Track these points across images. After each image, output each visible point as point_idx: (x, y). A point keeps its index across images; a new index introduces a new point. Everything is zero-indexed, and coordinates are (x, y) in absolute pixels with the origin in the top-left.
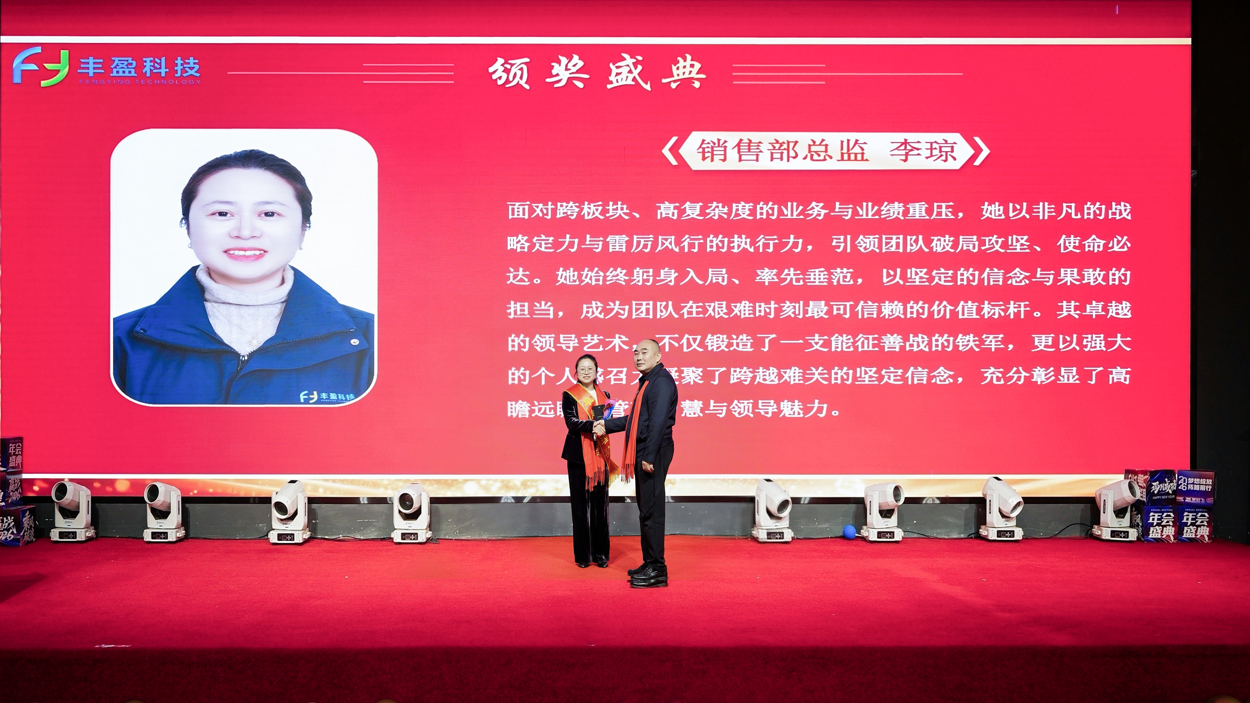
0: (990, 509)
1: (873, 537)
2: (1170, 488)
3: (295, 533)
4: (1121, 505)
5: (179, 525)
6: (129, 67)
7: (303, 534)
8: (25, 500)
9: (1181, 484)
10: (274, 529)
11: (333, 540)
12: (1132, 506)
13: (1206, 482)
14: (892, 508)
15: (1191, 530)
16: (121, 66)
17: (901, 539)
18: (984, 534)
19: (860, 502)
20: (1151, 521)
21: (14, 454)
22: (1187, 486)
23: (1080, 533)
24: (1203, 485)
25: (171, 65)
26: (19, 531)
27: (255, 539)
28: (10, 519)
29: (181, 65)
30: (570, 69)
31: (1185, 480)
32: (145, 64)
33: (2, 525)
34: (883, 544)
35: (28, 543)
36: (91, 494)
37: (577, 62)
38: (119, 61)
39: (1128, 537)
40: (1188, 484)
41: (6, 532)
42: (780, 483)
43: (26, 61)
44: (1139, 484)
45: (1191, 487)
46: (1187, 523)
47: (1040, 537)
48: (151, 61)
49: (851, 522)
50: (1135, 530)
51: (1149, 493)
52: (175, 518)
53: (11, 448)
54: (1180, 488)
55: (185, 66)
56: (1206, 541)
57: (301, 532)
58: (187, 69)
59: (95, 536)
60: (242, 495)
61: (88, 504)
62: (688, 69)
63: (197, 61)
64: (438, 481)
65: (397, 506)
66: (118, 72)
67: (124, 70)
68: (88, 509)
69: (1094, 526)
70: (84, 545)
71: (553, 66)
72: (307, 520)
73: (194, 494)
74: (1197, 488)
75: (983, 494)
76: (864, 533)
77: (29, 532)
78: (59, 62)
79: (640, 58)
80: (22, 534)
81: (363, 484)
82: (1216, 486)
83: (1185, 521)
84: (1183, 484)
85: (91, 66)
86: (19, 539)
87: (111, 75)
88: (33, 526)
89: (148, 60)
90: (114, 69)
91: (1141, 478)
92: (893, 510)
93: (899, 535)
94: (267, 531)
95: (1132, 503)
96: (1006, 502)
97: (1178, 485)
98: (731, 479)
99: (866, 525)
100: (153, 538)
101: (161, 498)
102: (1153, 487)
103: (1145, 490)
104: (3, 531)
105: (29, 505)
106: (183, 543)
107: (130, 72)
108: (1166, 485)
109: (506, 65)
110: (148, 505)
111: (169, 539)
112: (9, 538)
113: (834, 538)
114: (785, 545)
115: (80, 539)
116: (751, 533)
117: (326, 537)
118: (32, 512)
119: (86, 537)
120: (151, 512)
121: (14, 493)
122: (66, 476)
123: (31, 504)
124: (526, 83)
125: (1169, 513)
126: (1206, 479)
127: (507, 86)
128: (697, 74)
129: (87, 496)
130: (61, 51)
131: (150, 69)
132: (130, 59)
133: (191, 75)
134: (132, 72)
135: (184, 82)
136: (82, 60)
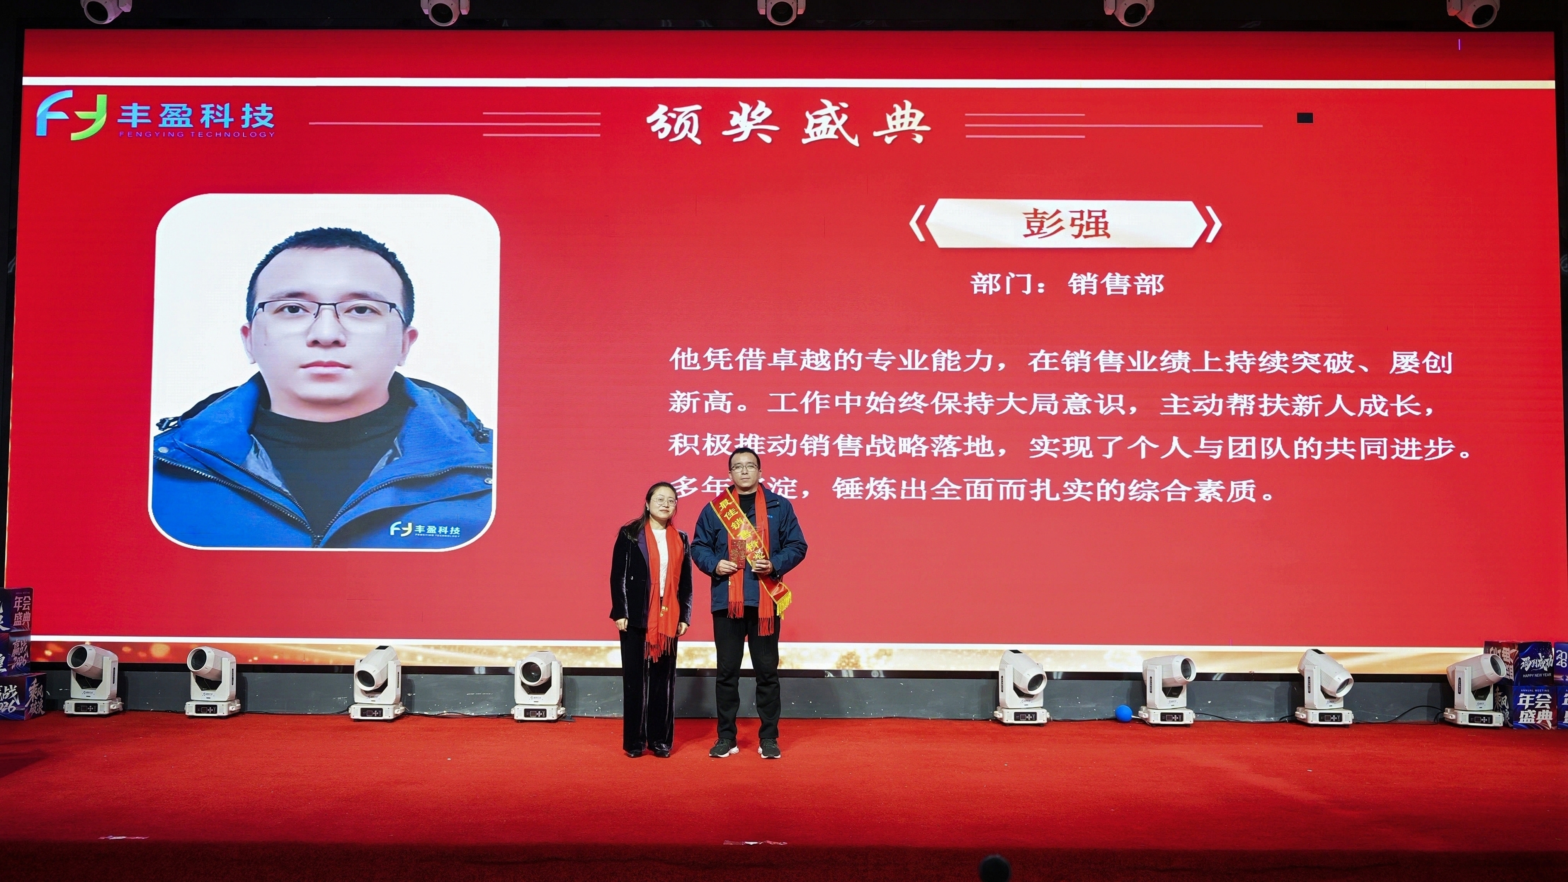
0: (1309, 687)
1: (1155, 719)
2: (1545, 665)
3: (384, 708)
4: (1481, 684)
5: (233, 697)
6: (183, 115)
7: (395, 708)
8: (34, 666)
9: (1559, 660)
11: (435, 716)
12: (1495, 685)
14: (1180, 685)
16: (173, 114)
17: (1192, 722)
18: (1301, 717)
19: (1137, 679)
20: (1521, 703)
21: (21, 610)
23: (1427, 716)
25: (236, 113)
26: (23, 702)
27: (333, 714)
28: (12, 689)
29: (250, 114)
30: (754, 119)
31: (1564, 655)
32: (203, 112)
33: (2, 695)
34: (1169, 727)
35: (35, 716)
36: (119, 660)
37: (763, 110)
38: (170, 108)
39: (1491, 722)
41: (7, 703)
42: (1030, 654)
43: (53, 108)
44: (1505, 660)
47: (1374, 722)
48: (211, 109)
49: (1125, 702)
50: (1501, 714)
51: (1518, 671)
52: (227, 687)
53: (16, 602)
54: (1557, 664)
55: (255, 114)
57: (392, 707)
58: (258, 119)
59: (121, 709)
60: (316, 662)
61: (114, 671)
62: (907, 119)
63: (270, 108)
64: (574, 649)
65: (519, 677)
66: (168, 122)
67: (176, 119)
68: (114, 679)
69: (1446, 709)
70: (108, 719)
71: (732, 115)
72: (400, 693)
73: (255, 661)
75: (1299, 670)
76: (1143, 714)
77: (36, 703)
78: (94, 109)
79: (845, 105)
80: (26, 706)
81: (475, 652)
84: (1562, 661)
85: (135, 114)
86: (24, 711)
87: (160, 126)
88: (42, 696)
89: (207, 107)
90: (164, 119)
91: (1507, 653)
92: (1181, 688)
93: (1189, 717)
94: (347, 706)
95: (1496, 682)
96: (1330, 679)
97: (1556, 661)
98: (966, 650)
99: (1145, 704)
100: (197, 712)
101: (208, 666)
102: (1523, 663)
103: (1512, 667)
104: (2, 702)
105: (38, 672)
106: (237, 718)
107: (184, 122)
108: (1539, 661)
109: (670, 114)
110: (192, 674)
111: (219, 714)
112: (11, 710)
113: (1104, 720)
114: (1039, 727)
115: (102, 713)
116: (993, 714)
117: (426, 713)
118: (41, 681)
119: (110, 710)
120: (196, 681)
121: (19, 658)
122: (87, 639)
123: (41, 671)
124: (696, 137)
125: (1544, 695)
127: (672, 140)
128: (919, 125)
129: (113, 662)
130: (98, 96)
131: (210, 118)
132: (184, 106)
133: (263, 126)
134: (186, 122)
135: (253, 134)
136: (124, 108)
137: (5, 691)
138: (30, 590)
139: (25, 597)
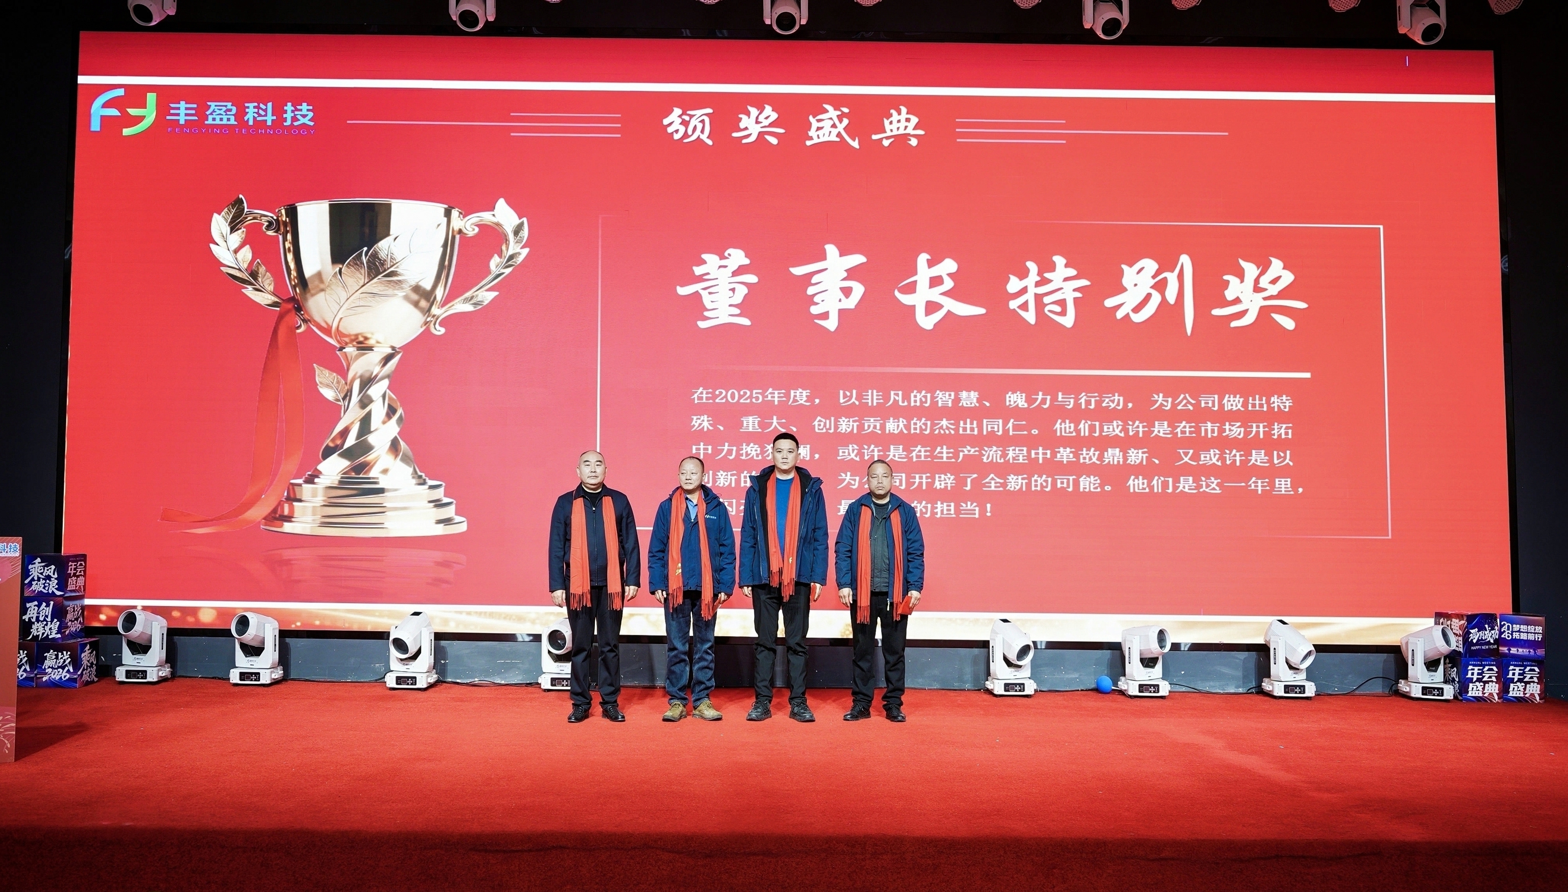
0: (1275, 659)
1: (1134, 691)
2: (1491, 637)
3: (418, 676)
4: (1433, 655)
5: (276, 665)
6: (228, 113)
7: (428, 677)
8: (87, 631)
9: (1504, 631)
10: (392, 671)
11: (467, 684)
12: (1446, 657)
13: (1535, 629)
14: (1156, 656)
15: (1518, 688)
16: (218, 112)
17: (1168, 694)
18: (1268, 689)
19: (1116, 647)
20: (1469, 676)
21: (75, 575)
22: (1512, 635)
23: (1383, 688)
24: (1531, 633)
25: (279, 112)
26: (76, 669)
27: (370, 681)
28: (66, 656)
29: (292, 112)
30: (761, 122)
31: (1508, 626)
32: (247, 110)
33: (56, 662)
34: (1146, 698)
35: (88, 683)
36: (168, 624)
37: (770, 114)
38: (216, 106)
39: (1442, 695)
40: (1512, 632)
41: (61, 670)
42: (1019, 622)
43: (106, 105)
44: (1454, 630)
45: (1516, 636)
46: (1514, 678)
47: (1335, 692)
48: (255, 107)
49: (1106, 672)
50: (1452, 687)
51: (1467, 641)
52: (270, 655)
53: (70, 567)
54: (1503, 636)
55: (296, 113)
56: (1536, 701)
57: (425, 674)
58: (299, 117)
59: (170, 675)
60: (355, 628)
61: (163, 637)
62: (903, 123)
63: (311, 108)
65: (545, 645)
66: (214, 119)
67: (221, 116)
68: (162, 644)
69: (1400, 680)
70: (157, 685)
71: (741, 118)
72: (433, 661)
73: (296, 626)
74: (1524, 636)
75: (1266, 641)
76: (1122, 685)
77: (89, 670)
78: (144, 106)
79: (846, 110)
80: (79, 673)
81: (505, 618)
82: (1547, 634)
83: (1510, 676)
84: (1507, 632)
85: (182, 112)
86: (76, 678)
87: (206, 123)
88: (95, 663)
89: (251, 105)
90: (209, 116)
91: (1456, 623)
92: (1157, 659)
93: (1165, 689)
94: (385, 673)
95: (1446, 653)
96: (1294, 650)
97: (1501, 633)
99: (1124, 675)
100: (241, 680)
101: (252, 631)
102: (1471, 635)
103: (1461, 638)
104: (57, 669)
105: (91, 638)
106: (280, 686)
107: (228, 120)
108: (1486, 633)
109: (685, 117)
110: (236, 640)
111: (263, 680)
112: (64, 678)
113: (1086, 690)
114: (1026, 698)
115: (151, 680)
116: (985, 684)
117: (458, 681)
118: (94, 646)
119: (159, 677)
120: (241, 648)
121: (73, 623)
122: (140, 603)
123: (94, 635)
124: (708, 138)
125: (1491, 667)
126: (1535, 626)
127: (686, 141)
128: (914, 129)
129: (161, 627)
130: (148, 94)
131: (254, 116)
132: (229, 105)
133: (304, 124)
134: (231, 119)
135: (295, 132)
136: (172, 105)
137: (60, 657)
138: (86, 555)
139: (79, 563)
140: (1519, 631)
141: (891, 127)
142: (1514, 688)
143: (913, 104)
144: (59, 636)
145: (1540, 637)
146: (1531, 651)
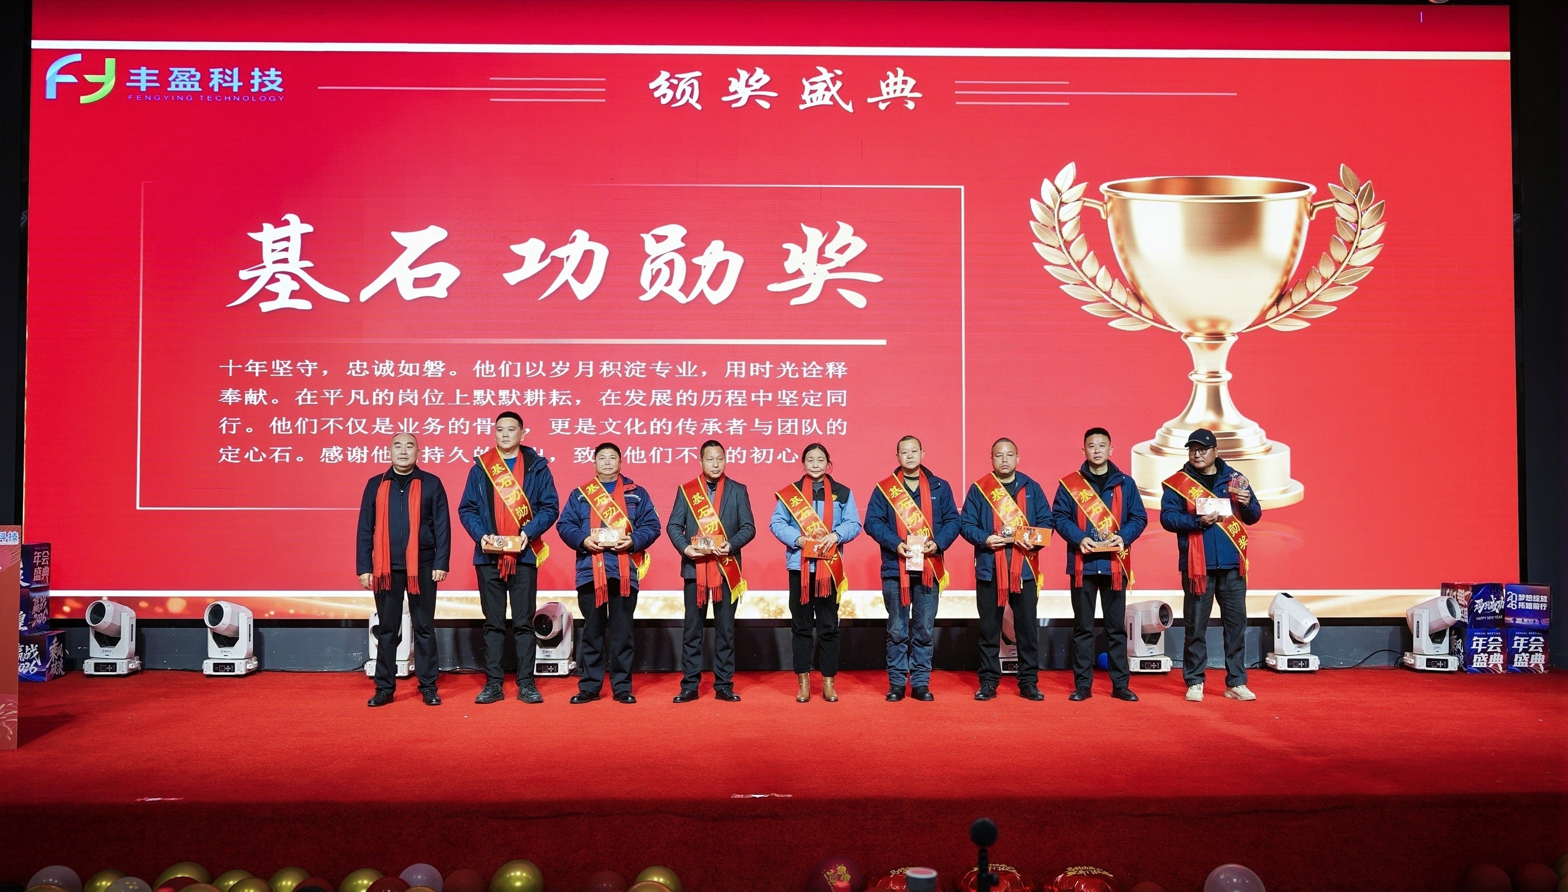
0: (1279, 633)
2: (1497, 607)
4: (1437, 627)
5: (250, 655)
6: (192, 79)
8: (53, 624)
9: (1510, 601)
12: (1451, 628)
13: (1540, 599)
14: (1158, 632)
15: (1523, 658)
16: (181, 78)
17: (1169, 670)
18: (1271, 663)
20: (1474, 647)
21: (40, 565)
22: (1517, 604)
23: (1388, 661)
24: (1536, 602)
25: (246, 77)
26: (44, 663)
27: (349, 672)
28: (34, 648)
29: (260, 78)
30: (752, 86)
31: (1514, 596)
32: (212, 76)
33: (23, 655)
34: (1147, 676)
35: (56, 677)
36: (136, 616)
37: (761, 76)
38: (179, 72)
39: (1447, 667)
40: (1518, 602)
41: (29, 664)
43: (62, 71)
44: (1460, 602)
45: (1522, 605)
46: (1519, 650)
47: (1339, 667)
48: (220, 73)
50: (1456, 658)
51: (1472, 613)
52: (244, 645)
53: (35, 557)
54: (1508, 606)
55: (264, 78)
56: (1541, 671)
57: (407, 663)
58: (267, 83)
59: (140, 669)
60: (332, 616)
61: (132, 628)
62: (900, 86)
63: (279, 73)
66: (177, 86)
67: (185, 83)
68: (132, 635)
69: (1406, 653)
70: (127, 679)
71: (731, 82)
73: (270, 615)
74: (1529, 606)
75: (1270, 615)
77: (56, 663)
78: (103, 72)
79: (839, 72)
80: (47, 666)
82: (1552, 603)
83: (1515, 646)
84: (1512, 602)
85: (143, 78)
86: (45, 672)
87: (169, 89)
88: (62, 656)
89: (216, 71)
90: (172, 83)
91: (1462, 594)
92: (1159, 635)
93: (1166, 665)
94: (364, 661)
95: (1451, 625)
96: (1297, 624)
97: (1507, 603)
100: (215, 671)
101: (226, 621)
102: (1477, 605)
103: (1466, 609)
104: (24, 662)
105: (58, 630)
106: (255, 676)
107: (192, 86)
108: (1492, 603)
109: (672, 80)
110: (209, 630)
111: (237, 672)
112: (32, 672)
115: (121, 673)
118: (61, 639)
120: (213, 638)
121: (39, 615)
122: (105, 594)
123: (60, 628)
124: (697, 102)
125: (1496, 638)
126: (1540, 595)
127: (674, 105)
128: (911, 92)
129: (130, 618)
130: (107, 60)
131: (219, 82)
132: (193, 71)
133: (272, 90)
134: (195, 86)
135: (263, 98)
136: (133, 71)
137: (27, 650)
138: (49, 545)
139: (44, 552)
140: (1525, 601)
141: (888, 89)
142: (1518, 659)
143: (910, 66)
144: (25, 628)
145: (1545, 607)
146: (1536, 620)
